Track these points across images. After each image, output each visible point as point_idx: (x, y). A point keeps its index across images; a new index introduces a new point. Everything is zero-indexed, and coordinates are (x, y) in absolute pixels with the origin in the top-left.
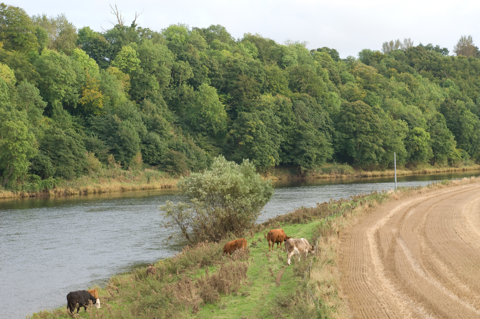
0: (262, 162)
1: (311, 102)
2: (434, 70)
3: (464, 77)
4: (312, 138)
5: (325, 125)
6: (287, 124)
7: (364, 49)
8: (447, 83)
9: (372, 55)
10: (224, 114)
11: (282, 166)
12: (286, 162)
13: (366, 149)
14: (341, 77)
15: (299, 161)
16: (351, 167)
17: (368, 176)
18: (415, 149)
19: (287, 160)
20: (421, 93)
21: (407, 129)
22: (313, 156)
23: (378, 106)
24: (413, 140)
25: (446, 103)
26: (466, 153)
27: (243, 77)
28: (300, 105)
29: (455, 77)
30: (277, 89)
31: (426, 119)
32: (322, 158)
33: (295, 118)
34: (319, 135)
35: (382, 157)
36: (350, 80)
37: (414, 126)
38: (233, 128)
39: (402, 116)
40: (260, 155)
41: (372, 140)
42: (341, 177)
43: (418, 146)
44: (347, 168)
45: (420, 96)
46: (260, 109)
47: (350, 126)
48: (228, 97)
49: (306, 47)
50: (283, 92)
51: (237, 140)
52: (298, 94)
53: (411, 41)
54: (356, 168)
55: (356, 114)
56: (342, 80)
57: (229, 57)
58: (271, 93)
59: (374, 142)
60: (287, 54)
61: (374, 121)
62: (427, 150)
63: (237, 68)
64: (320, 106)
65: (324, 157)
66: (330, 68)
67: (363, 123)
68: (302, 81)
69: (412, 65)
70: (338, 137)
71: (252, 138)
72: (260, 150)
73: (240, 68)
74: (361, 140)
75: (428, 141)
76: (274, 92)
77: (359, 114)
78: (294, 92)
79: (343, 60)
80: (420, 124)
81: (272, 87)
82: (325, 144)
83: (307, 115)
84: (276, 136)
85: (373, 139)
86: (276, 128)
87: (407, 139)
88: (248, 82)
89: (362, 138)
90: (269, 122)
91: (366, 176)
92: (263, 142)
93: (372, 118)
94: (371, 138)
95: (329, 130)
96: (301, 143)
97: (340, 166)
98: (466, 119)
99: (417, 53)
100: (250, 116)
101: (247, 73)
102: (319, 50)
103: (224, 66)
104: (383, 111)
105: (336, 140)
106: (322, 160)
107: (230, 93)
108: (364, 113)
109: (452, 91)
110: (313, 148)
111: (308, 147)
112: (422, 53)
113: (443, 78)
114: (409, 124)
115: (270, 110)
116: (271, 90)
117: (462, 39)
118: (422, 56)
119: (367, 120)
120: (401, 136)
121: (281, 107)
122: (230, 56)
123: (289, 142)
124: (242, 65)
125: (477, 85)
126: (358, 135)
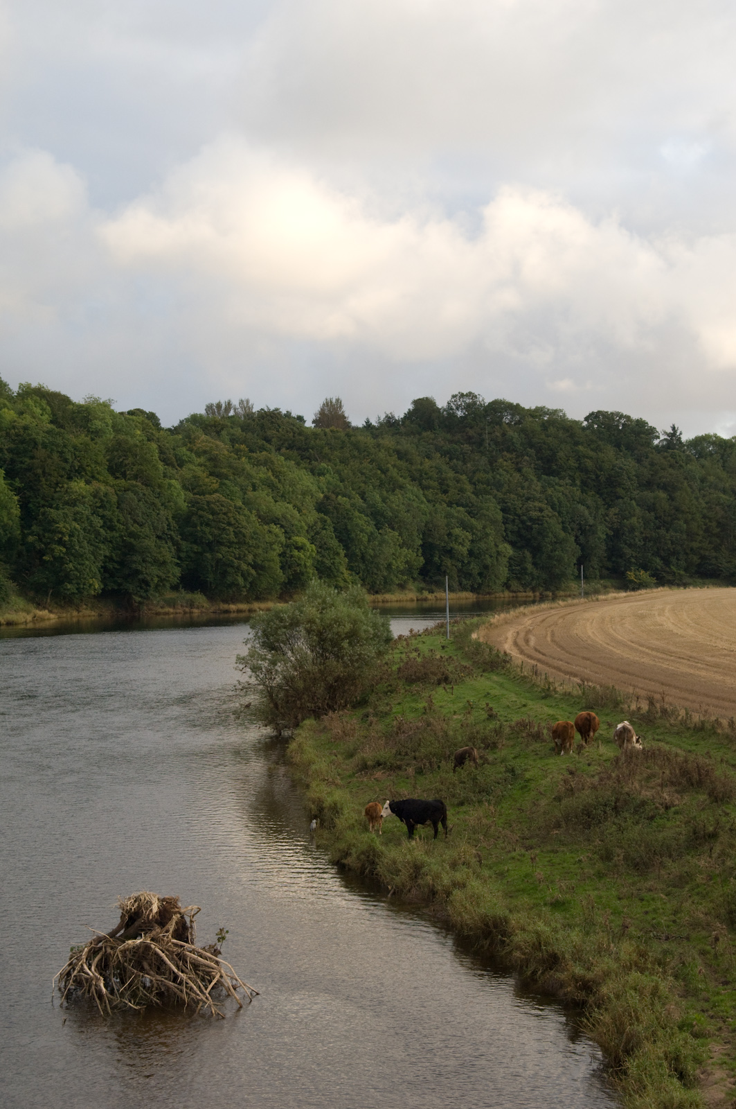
0: (79, 588)
1: (144, 495)
2: (299, 449)
3: (344, 461)
4: (151, 550)
5: (166, 531)
6: (112, 528)
7: (192, 413)
8: (320, 470)
9: (207, 423)
10: (16, 511)
11: (104, 595)
12: (110, 588)
13: (229, 570)
14: (176, 455)
15: (131, 587)
16: (205, 598)
17: (231, 612)
18: (295, 571)
19: (111, 586)
20: (292, 484)
21: (283, 539)
22: (152, 580)
23: (240, 503)
24: (292, 556)
25: (327, 500)
26: (357, 577)
27: (41, 453)
28: (130, 498)
29: (330, 460)
30: (92, 473)
31: (305, 522)
32: (165, 582)
33: (122, 519)
34: (160, 547)
35: (251, 583)
36: (190, 462)
37: (292, 534)
38: (32, 534)
39: (275, 519)
40: (77, 578)
41: (237, 556)
42: (191, 613)
43: (299, 565)
44: (200, 598)
45: (291, 489)
46: (73, 503)
47: (205, 533)
48: (17, 484)
49: (112, 408)
50: (101, 478)
51: (41, 553)
52: (122, 482)
53: (250, 404)
54: (211, 598)
55: (213, 514)
56: (177, 461)
57: (15, 421)
58: (83, 479)
59: (239, 559)
60: (96, 419)
61: (240, 526)
62: (311, 571)
63: (30, 439)
64: (157, 501)
65: (169, 581)
66: (158, 442)
67: (224, 529)
68: (126, 462)
69: (268, 440)
70: (185, 550)
71: (64, 550)
72: (77, 569)
73: (35, 439)
74: (221, 555)
75: (314, 558)
76: (88, 478)
77: (219, 514)
78: (117, 478)
79: (166, 430)
80: (299, 531)
81: (85, 470)
82: (169, 561)
83: (140, 515)
84: (97, 547)
85: (239, 554)
86: (98, 534)
87: (282, 555)
88: (49, 461)
89: (223, 553)
90: (86, 524)
91: (227, 612)
92: (82, 556)
93: (237, 521)
94: (237, 552)
95: (172, 538)
96: (135, 558)
97: (189, 596)
98: (357, 525)
99: (272, 423)
100: (59, 515)
101: (45, 446)
102: (131, 413)
103: (8, 434)
104: (247, 512)
105: (183, 555)
106: (164, 585)
107: (20, 478)
108: (225, 514)
109: (329, 481)
110: (153, 568)
111: (144, 565)
112: (279, 422)
113: (313, 462)
114: (286, 532)
115: (86, 505)
116: (83, 475)
117: (327, 403)
118: (280, 427)
119: (229, 524)
120: (274, 550)
121: (102, 501)
122: (16, 419)
123: (115, 558)
124: (38, 434)
125: (362, 474)
126: (216, 548)
